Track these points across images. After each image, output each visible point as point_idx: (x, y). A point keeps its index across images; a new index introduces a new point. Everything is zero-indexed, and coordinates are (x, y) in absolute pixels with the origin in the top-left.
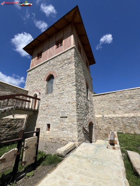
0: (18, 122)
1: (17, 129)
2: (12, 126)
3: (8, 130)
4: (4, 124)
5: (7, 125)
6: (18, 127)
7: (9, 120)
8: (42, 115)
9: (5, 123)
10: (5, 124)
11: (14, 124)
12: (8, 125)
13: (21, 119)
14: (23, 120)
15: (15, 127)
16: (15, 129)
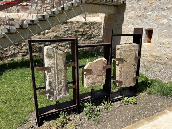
0: (93, 28)
1: (93, 38)
2: (86, 34)
3: (83, 39)
4: (75, 29)
5: (79, 31)
6: (95, 36)
7: (81, 24)
8: (133, 12)
9: (77, 28)
10: (78, 30)
11: (88, 31)
12: (81, 32)
13: (96, 23)
14: (99, 25)
15: (91, 35)
16: (91, 38)
